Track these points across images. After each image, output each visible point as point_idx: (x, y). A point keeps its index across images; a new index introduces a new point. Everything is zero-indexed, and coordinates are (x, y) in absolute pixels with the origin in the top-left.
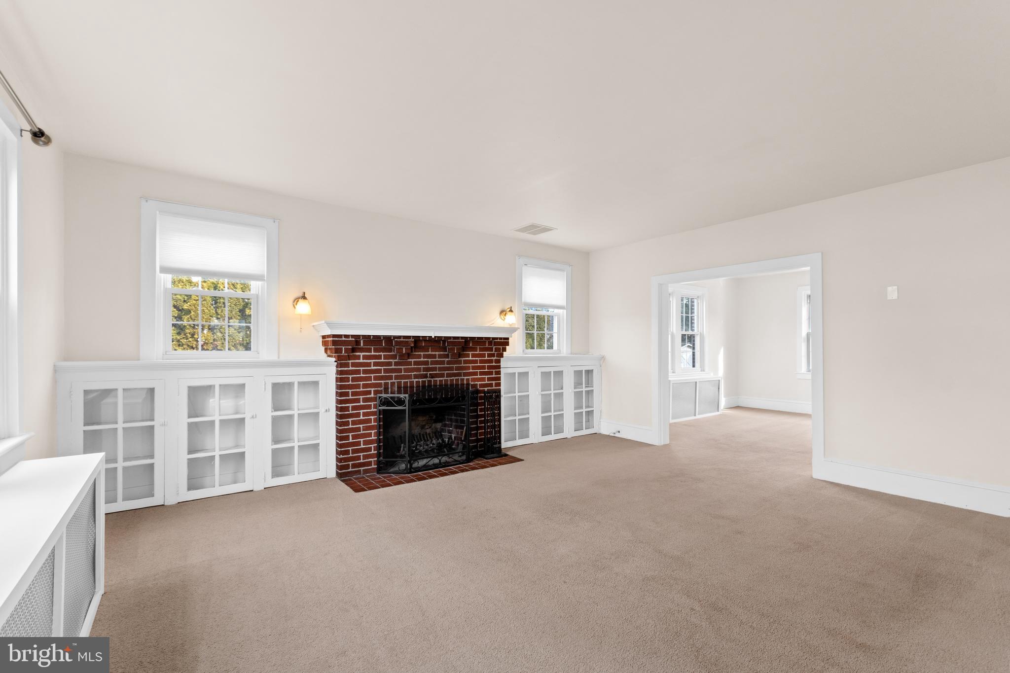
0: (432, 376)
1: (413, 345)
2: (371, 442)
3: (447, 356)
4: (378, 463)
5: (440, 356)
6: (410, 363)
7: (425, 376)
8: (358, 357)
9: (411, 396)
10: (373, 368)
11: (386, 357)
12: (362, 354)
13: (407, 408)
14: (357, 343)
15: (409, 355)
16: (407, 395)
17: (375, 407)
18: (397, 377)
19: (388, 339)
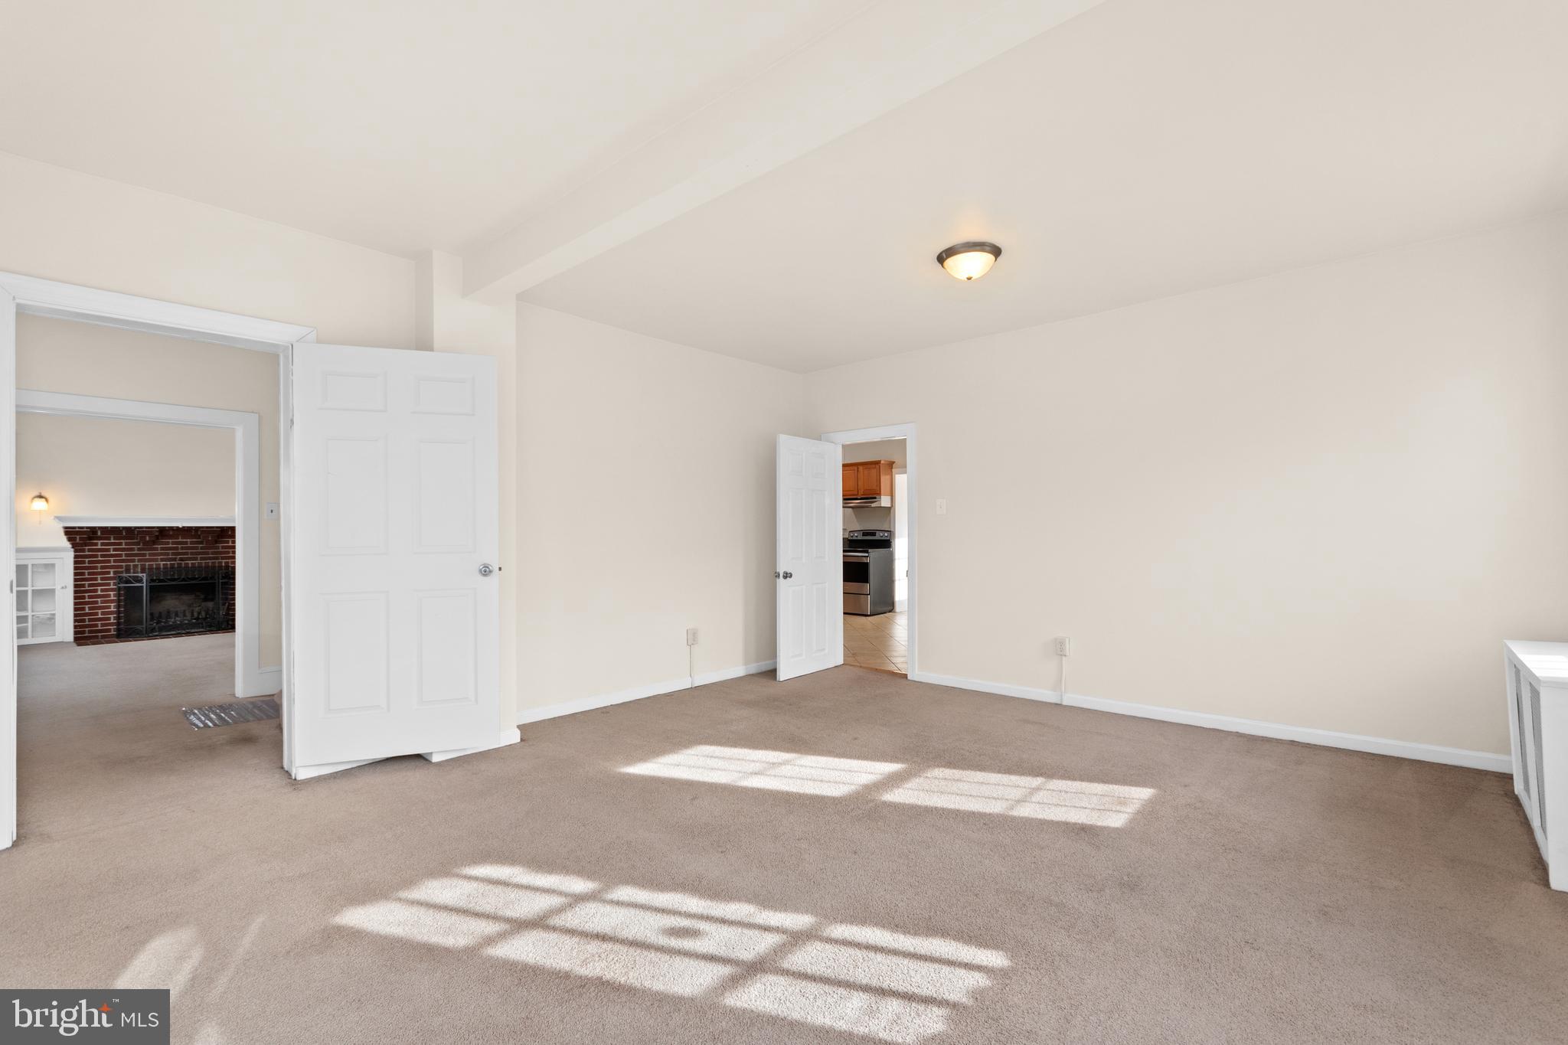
0: (181, 559)
1: (157, 534)
2: (111, 613)
3: (201, 543)
4: (118, 630)
5: (191, 543)
6: (157, 549)
7: (175, 559)
8: (96, 544)
9: (149, 575)
10: (112, 553)
11: (126, 544)
12: (100, 542)
13: (144, 585)
14: (96, 533)
15: (154, 543)
16: (144, 575)
17: (115, 584)
18: (139, 561)
19: (129, 530)
